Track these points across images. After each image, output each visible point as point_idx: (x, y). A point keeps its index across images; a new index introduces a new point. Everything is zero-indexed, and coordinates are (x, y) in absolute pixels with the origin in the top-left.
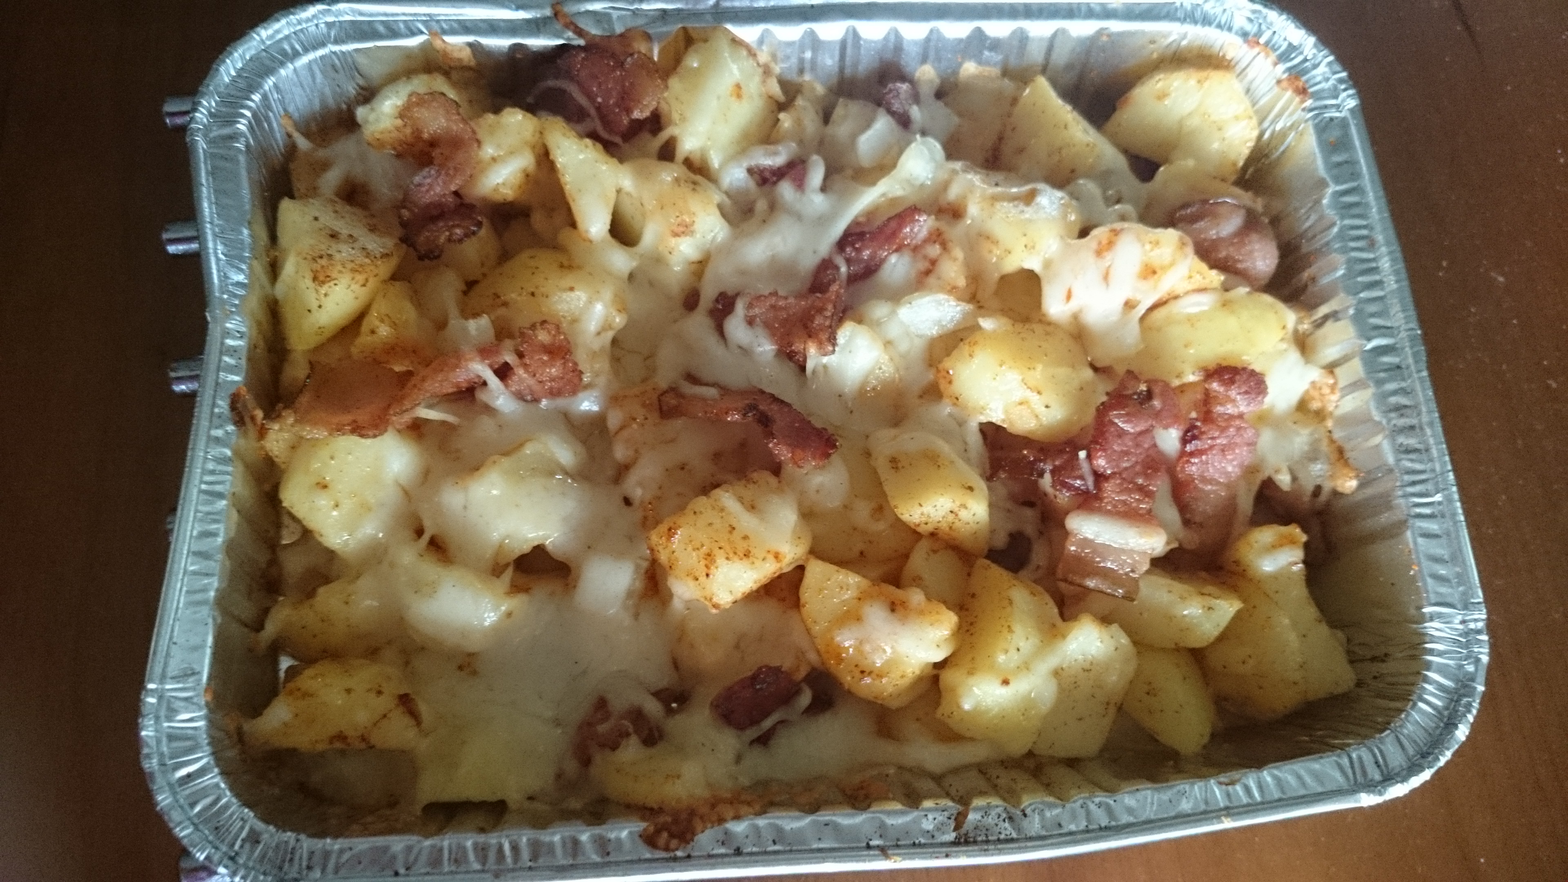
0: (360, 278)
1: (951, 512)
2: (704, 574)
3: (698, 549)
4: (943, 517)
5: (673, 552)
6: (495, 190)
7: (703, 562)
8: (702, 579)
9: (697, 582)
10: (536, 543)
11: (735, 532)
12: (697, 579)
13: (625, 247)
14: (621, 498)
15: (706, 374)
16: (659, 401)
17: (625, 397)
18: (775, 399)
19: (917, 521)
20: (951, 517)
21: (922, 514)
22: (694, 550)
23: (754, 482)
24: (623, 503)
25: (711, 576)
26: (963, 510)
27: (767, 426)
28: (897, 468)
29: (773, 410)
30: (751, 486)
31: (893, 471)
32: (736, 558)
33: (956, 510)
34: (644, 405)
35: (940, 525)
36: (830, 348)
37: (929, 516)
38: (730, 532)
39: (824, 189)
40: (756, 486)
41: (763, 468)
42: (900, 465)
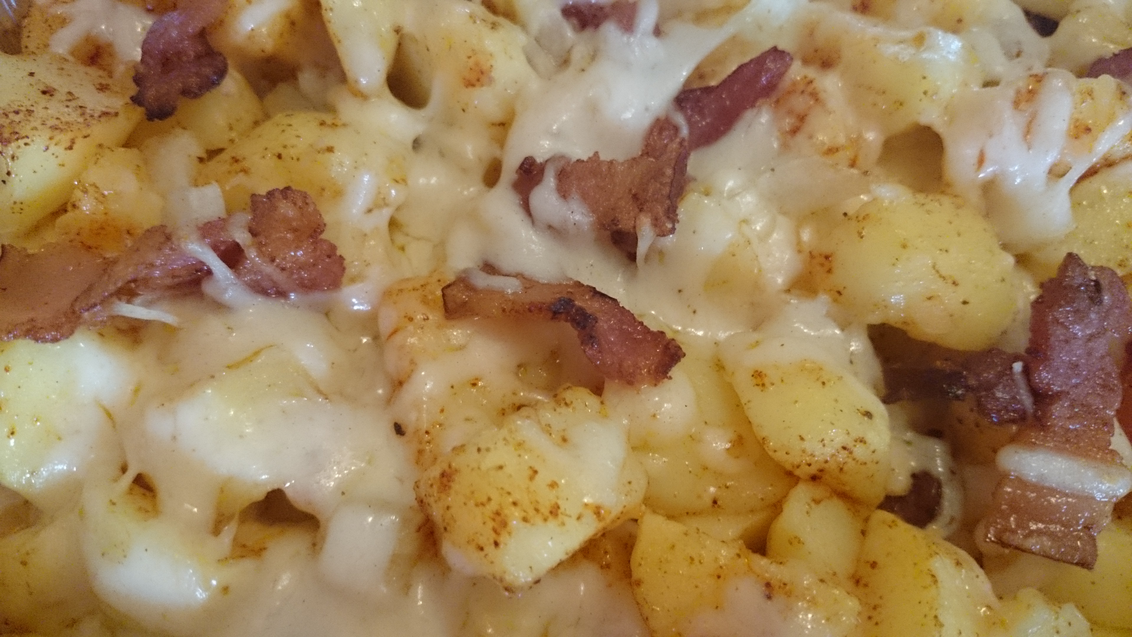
0: (65, 138)
1: (844, 448)
2: (492, 541)
3: (483, 504)
4: (833, 455)
5: (448, 508)
6: (249, 38)
7: (490, 524)
8: (490, 549)
9: (482, 554)
10: (269, 489)
11: (538, 477)
12: (482, 549)
13: (410, 109)
14: (392, 425)
15: (506, 263)
16: (444, 295)
17: (401, 291)
18: (595, 293)
19: (797, 461)
20: (842, 456)
21: (804, 451)
22: (477, 505)
23: (566, 404)
24: (394, 432)
25: (502, 546)
26: (859, 445)
27: (584, 328)
28: (763, 385)
29: (592, 306)
30: (563, 410)
31: (758, 389)
32: (538, 520)
33: (850, 445)
34: (425, 301)
35: (826, 466)
36: (669, 226)
37: (812, 455)
38: (531, 478)
39: (657, 32)
40: (570, 410)
41: (581, 383)
42: (766, 381)
